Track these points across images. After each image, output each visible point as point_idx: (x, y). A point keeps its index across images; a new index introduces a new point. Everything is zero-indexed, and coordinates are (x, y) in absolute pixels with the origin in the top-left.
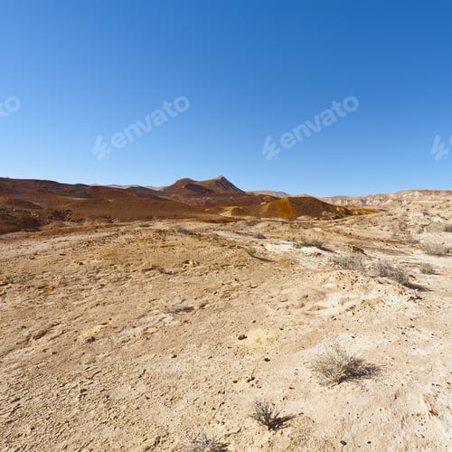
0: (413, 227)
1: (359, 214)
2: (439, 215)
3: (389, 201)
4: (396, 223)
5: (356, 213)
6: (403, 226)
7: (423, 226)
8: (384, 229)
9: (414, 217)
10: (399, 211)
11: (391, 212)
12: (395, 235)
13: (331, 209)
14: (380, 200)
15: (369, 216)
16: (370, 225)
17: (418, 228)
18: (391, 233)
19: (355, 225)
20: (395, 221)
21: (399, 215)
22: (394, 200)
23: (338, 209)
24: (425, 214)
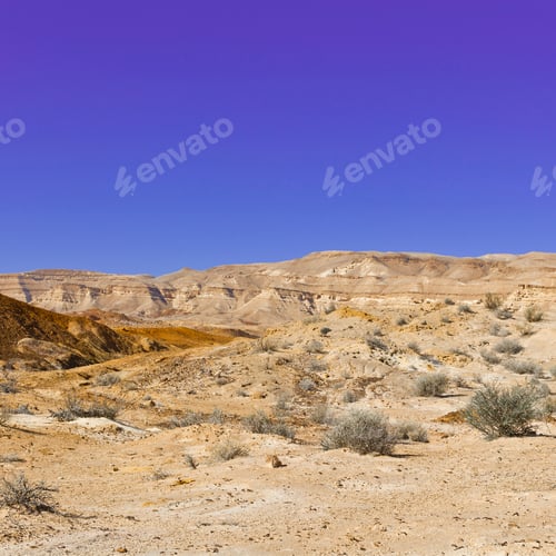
0: (338, 385)
1: (156, 347)
2: (414, 348)
3: (265, 294)
4: (287, 375)
5: (145, 342)
6: (308, 382)
7: (364, 382)
8: (251, 391)
9: (344, 353)
10: (297, 337)
11: (271, 338)
12: (282, 407)
13: (48, 326)
14: (230, 292)
15: (198, 353)
16: (207, 380)
17: (348, 387)
18: (272, 401)
19: (156, 383)
20: (283, 370)
21: (297, 349)
22: (283, 293)
23: (74, 329)
24: (374, 345)
